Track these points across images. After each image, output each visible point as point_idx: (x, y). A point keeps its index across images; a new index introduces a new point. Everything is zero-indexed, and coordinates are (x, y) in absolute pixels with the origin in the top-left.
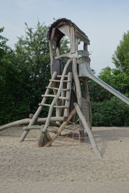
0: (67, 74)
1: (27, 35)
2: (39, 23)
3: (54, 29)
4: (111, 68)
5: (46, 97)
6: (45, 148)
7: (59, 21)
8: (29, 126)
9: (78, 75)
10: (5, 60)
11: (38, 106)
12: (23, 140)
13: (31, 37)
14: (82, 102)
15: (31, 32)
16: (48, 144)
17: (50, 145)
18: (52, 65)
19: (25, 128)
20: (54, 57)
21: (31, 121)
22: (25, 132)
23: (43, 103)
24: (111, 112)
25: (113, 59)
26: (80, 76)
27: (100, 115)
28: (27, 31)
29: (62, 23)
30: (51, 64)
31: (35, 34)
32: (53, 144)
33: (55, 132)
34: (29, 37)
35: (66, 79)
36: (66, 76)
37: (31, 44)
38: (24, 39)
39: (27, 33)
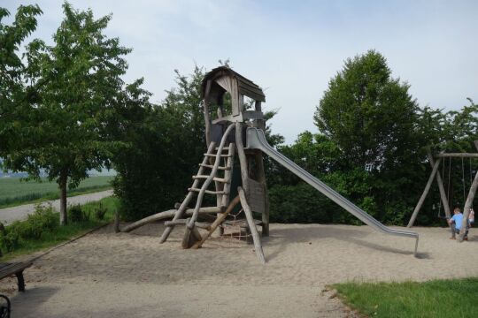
0: (226, 144)
1: (179, 87)
2: (197, 69)
3: (209, 83)
4: (313, 133)
5: (199, 179)
6: (192, 250)
7: (215, 71)
8: (174, 221)
9: (245, 146)
10: (145, 125)
11: (188, 192)
12: (164, 241)
13: (186, 89)
14: (249, 186)
15: (186, 82)
16: (196, 246)
17: (200, 247)
18: (209, 133)
19: (167, 223)
20: (210, 121)
21: (177, 213)
22: (167, 229)
23: (193, 188)
24: (310, 201)
25: (316, 118)
26: (248, 147)
27: (291, 205)
28: (179, 81)
29: (220, 73)
30: (207, 130)
31: (192, 86)
32: (203, 245)
33: (207, 228)
34: (183, 89)
35: (225, 152)
36: (226, 148)
37: (187, 100)
38: (177, 93)
39: (180, 84)
